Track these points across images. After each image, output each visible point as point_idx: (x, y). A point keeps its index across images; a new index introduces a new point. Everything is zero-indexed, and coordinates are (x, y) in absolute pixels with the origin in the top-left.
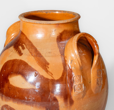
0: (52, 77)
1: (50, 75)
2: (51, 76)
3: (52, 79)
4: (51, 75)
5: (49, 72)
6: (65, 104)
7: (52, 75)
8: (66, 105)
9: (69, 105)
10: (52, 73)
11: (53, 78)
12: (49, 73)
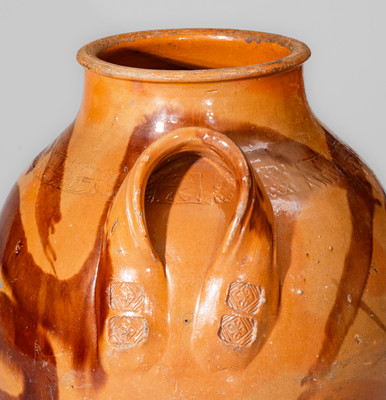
0: (53, 267)
1: (49, 259)
2: (52, 263)
3: (50, 275)
4: (52, 259)
5: (50, 247)
6: (76, 376)
7: (55, 259)
8: (80, 380)
9: (88, 385)
10: (57, 253)
11: (53, 273)
12: (48, 251)
